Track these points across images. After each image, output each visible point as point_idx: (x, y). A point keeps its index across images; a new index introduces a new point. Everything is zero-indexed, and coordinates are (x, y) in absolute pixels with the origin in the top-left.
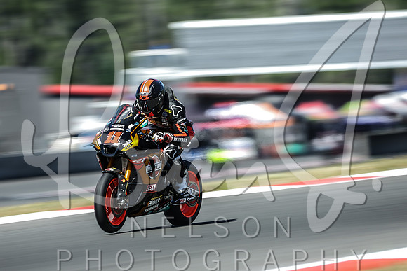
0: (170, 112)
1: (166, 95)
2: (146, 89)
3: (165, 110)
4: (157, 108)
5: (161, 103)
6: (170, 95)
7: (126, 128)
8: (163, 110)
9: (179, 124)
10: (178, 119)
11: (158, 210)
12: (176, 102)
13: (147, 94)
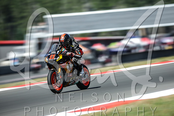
0: (73, 46)
1: (71, 40)
2: (63, 37)
3: (71, 46)
4: (67, 45)
5: (69, 43)
6: (72, 40)
7: (56, 52)
9: (77, 51)
10: (76, 49)
11: (74, 83)
12: (75, 42)
13: (63, 40)
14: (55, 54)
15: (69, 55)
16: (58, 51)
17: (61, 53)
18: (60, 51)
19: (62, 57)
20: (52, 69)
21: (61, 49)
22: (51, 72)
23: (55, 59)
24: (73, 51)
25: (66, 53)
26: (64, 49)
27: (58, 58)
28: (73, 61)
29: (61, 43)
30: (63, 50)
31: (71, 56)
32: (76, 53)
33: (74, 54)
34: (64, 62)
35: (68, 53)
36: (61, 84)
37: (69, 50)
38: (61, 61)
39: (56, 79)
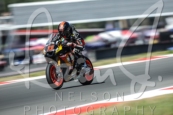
0: (73, 36)
1: (71, 28)
2: (62, 26)
3: (71, 35)
4: (67, 34)
5: (69, 32)
6: (73, 29)
7: (55, 43)
8: (70, 35)
9: (78, 41)
10: (77, 38)
11: (76, 78)
12: (76, 31)
13: (63, 28)
14: (53, 45)
15: (70, 46)
16: (57, 42)
17: (60, 43)
18: (59, 41)
19: (61, 48)
20: (51, 62)
21: (60, 38)
22: (49, 65)
23: (54, 50)
24: (74, 41)
25: (66, 44)
26: (64, 39)
27: (57, 49)
28: (74, 52)
29: (60, 32)
30: (62, 40)
31: (72, 47)
32: (77, 44)
33: (76, 44)
34: (64, 54)
35: (69, 44)
36: (61, 78)
37: (69, 40)
38: (61, 53)
39: (56, 73)
